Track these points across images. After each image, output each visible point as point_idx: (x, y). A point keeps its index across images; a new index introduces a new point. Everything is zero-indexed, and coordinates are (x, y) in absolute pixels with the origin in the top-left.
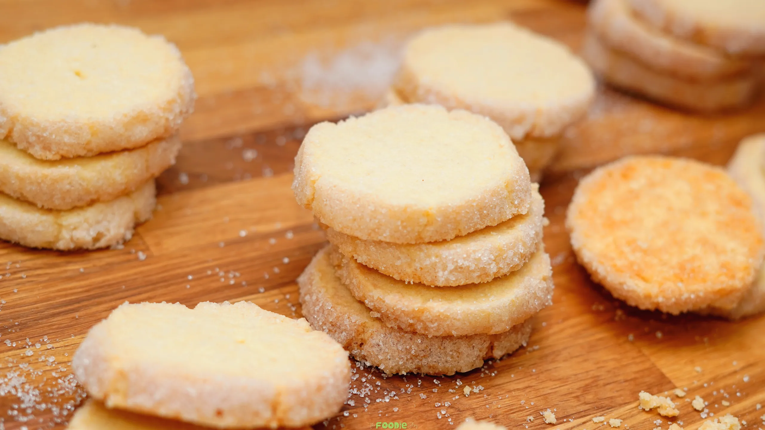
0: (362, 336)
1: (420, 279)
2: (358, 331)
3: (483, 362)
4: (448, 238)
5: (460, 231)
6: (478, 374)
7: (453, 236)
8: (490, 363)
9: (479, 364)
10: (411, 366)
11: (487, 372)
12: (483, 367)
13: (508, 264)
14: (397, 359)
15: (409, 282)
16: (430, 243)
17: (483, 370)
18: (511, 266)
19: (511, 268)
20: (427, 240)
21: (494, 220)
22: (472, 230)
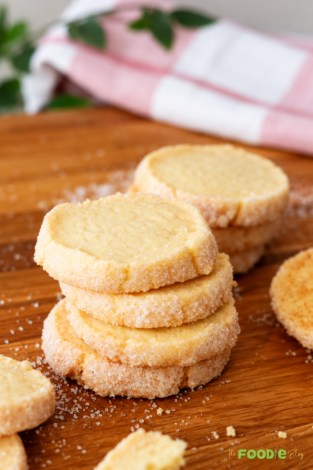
0: (82, 365)
1: (123, 322)
2: (78, 361)
3: (178, 390)
4: (145, 290)
5: (153, 285)
6: (174, 399)
7: (148, 289)
8: (186, 392)
9: (175, 391)
10: (119, 390)
11: (181, 398)
12: (178, 395)
13: (194, 313)
14: (107, 384)
15: (115, 324)
16: (130, 293)
17: (178, 397)
18: (197, 314)
19: (198, 316)
20: (127, 291)
21: (181, 277)
22: (163, 285)
